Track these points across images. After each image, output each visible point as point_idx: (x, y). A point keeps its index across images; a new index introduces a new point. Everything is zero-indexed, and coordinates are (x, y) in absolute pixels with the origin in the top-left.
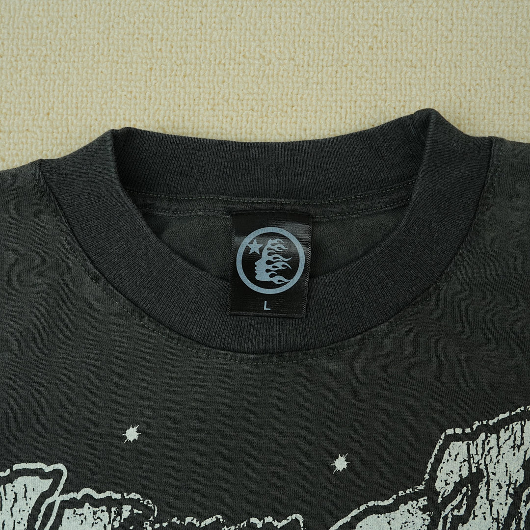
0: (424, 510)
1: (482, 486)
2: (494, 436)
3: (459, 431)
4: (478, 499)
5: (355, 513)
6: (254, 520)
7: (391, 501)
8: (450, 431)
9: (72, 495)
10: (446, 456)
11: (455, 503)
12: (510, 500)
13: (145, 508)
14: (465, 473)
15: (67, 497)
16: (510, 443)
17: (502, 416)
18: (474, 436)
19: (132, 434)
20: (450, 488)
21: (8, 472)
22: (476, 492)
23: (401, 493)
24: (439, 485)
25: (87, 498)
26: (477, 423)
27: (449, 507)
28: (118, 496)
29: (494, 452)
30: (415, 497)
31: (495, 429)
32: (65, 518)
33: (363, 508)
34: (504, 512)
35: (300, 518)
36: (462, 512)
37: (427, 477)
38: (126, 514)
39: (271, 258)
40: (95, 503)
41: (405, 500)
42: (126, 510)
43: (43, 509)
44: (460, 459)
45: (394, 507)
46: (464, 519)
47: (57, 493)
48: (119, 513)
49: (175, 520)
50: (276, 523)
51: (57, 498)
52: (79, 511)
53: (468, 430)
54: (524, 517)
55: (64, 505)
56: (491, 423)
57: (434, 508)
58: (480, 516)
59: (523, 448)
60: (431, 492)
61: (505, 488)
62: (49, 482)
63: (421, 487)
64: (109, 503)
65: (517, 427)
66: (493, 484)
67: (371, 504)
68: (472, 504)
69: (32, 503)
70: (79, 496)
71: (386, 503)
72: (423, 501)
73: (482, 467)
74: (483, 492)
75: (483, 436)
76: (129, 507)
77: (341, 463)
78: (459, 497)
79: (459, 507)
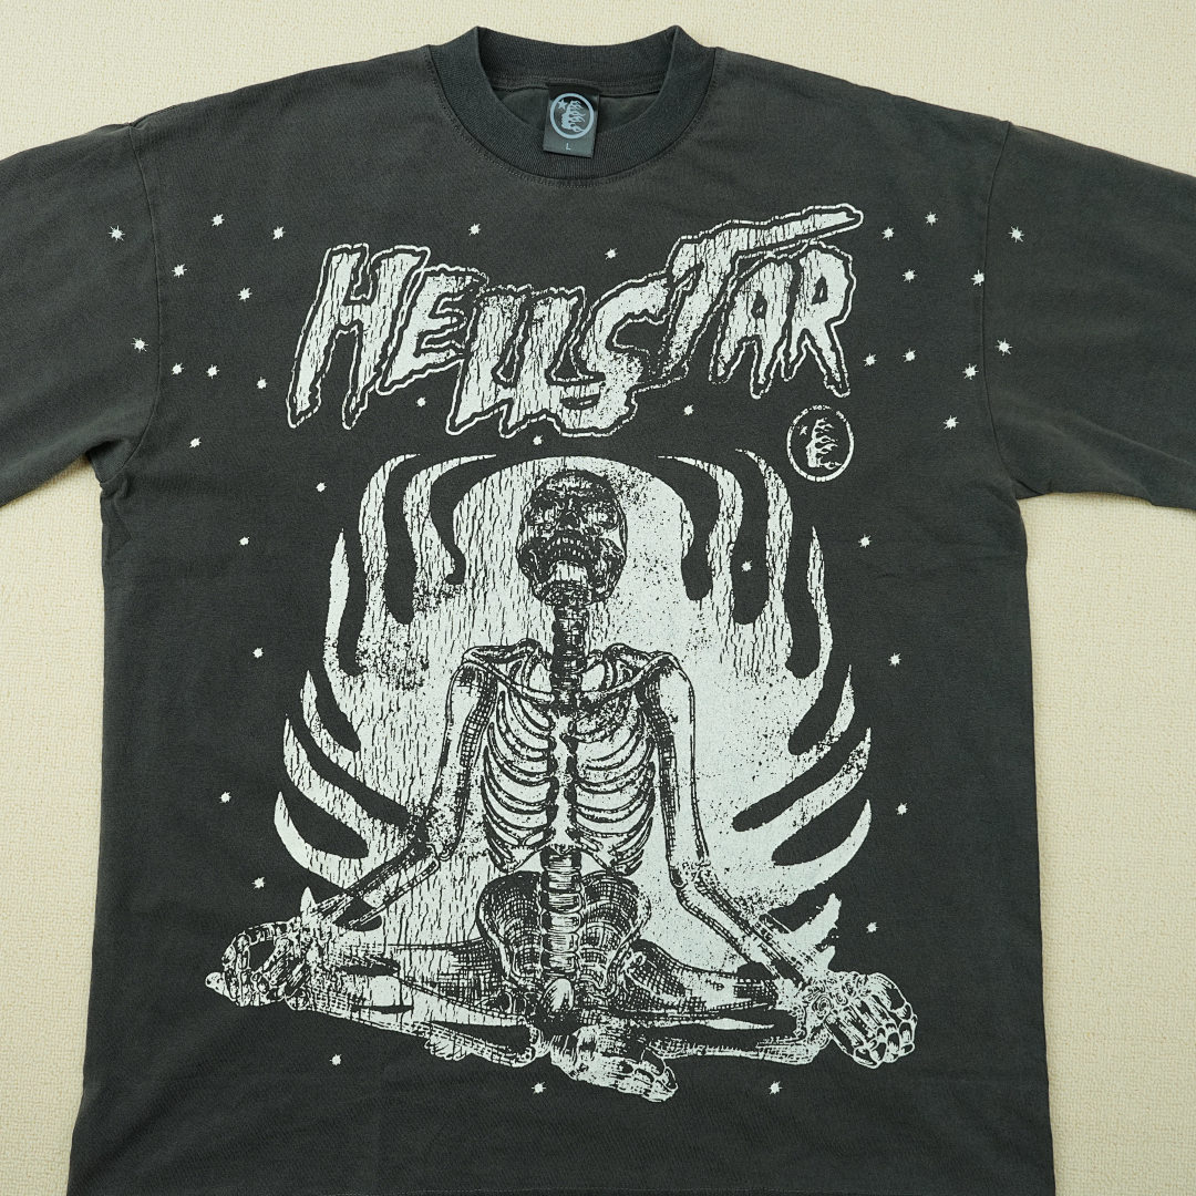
0: (664, 287)
1: (703, 273)
2: (712, 241)
3: (690, 237)
4: (700, 282)
5: (619, 286)
6: (552, 289)
7: (643, 280)
8: (684, 238)
9: (433, 268)
10: (680, 252)
11: (685, 283)
12: (721, 283)
13: (480, 278)
14: (692, 265)
15: (429, 270)
16: (722, 245)
17: (717, 227)
18: (699, 241)
19: (475, 229)
20: (682, 273)
21: (391, 250)
22: (699, 276)
23: (650, 275)
24: (675, 271)
25: (443, 270)
26: (702, 233)
27: (681, 285)
28: (464, 270)
29: (712, 252)
30: (659, 278)
31: (712, 236)
32: (427, 283)
33: (624, 284)
34: (717, 291)
35: (583, 289)
36: (689, 288)
37: (667, 265)
38: (468, 282)
39: (572, 113)
40: (448, 274)
41: (652, 280)
42: (469, 278)
43: (413, 277)
44: (690, 255)
45: (645, 284)
46: (690, 293)
47: (422, 267)
48: (464, 281)
49: (500, 287)
50: (567, 291)
51: (422, 270)
52: (437, 278)
53: (696, 237)
54: (729, 294)
55: (427, 274)
56: (710, 232)
57: (671, 285)
58: (701, 292)
59: (730, 248)
60: (669, 275)
61: (718, 275)
62: (418, 259)
63: (663, 272)
64: (457, 273)
65: (726, 233)
66: (710, 272)
67: (630, 281)
68: (696, 284)
69: (406, 273)
70: (437, 269)
71: (640, 281)
72: (664, 281)
73: (704, 261)
74: (703, 277)
75: (705, 241)
76: (470, 277)
77: (611, 254)
78: (688, 280)
79: (687, 285)
